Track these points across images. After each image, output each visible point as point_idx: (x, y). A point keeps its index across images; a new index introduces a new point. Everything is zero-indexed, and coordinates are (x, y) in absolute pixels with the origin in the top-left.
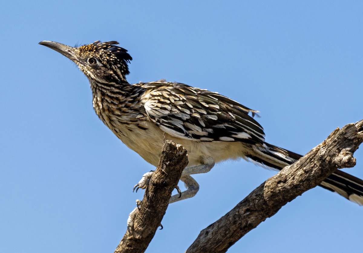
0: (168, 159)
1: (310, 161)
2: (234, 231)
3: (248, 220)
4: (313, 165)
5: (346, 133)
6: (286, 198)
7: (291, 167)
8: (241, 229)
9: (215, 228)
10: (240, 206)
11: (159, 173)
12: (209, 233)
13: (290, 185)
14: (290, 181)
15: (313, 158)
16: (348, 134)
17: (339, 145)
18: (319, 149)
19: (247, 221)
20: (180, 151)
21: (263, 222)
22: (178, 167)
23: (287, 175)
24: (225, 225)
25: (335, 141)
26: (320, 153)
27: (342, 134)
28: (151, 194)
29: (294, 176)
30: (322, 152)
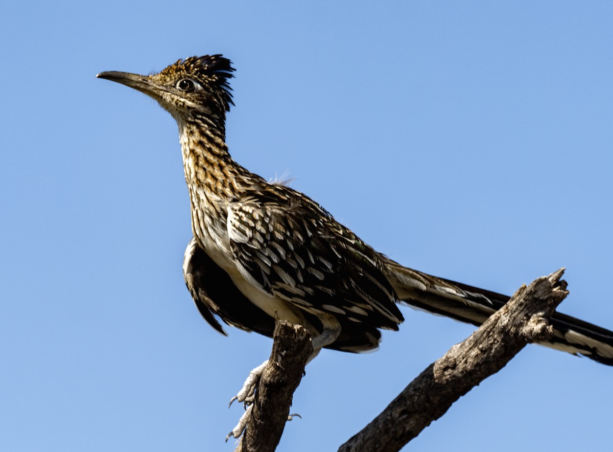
0: (284, 348)
1: (488, 336)
2: (386, 443)
3: (406, 427)
4: (493, 340)
5: (536, 292)
6: (457, 390)
7: (461, 346)
8: (397, 439)
9: (359, 441)
10: (393, 407)
11: (272, 369)
12: (351, 448)
13: (462, 372)
14: (461, 366)
15: (491, 330)
16: (540, 293)
17: (528, 309)
18: (499, 318)
19: (404, 428)
20: (300, 334)
21: (427, 428)
22: (299, 357)
23: (456, 357)
24: (374, 436)
25: (521, 305)
26: (501, 323)
27: (531, 293)
28: (264, 399)
29: (467, 359)
30: (504, 321)
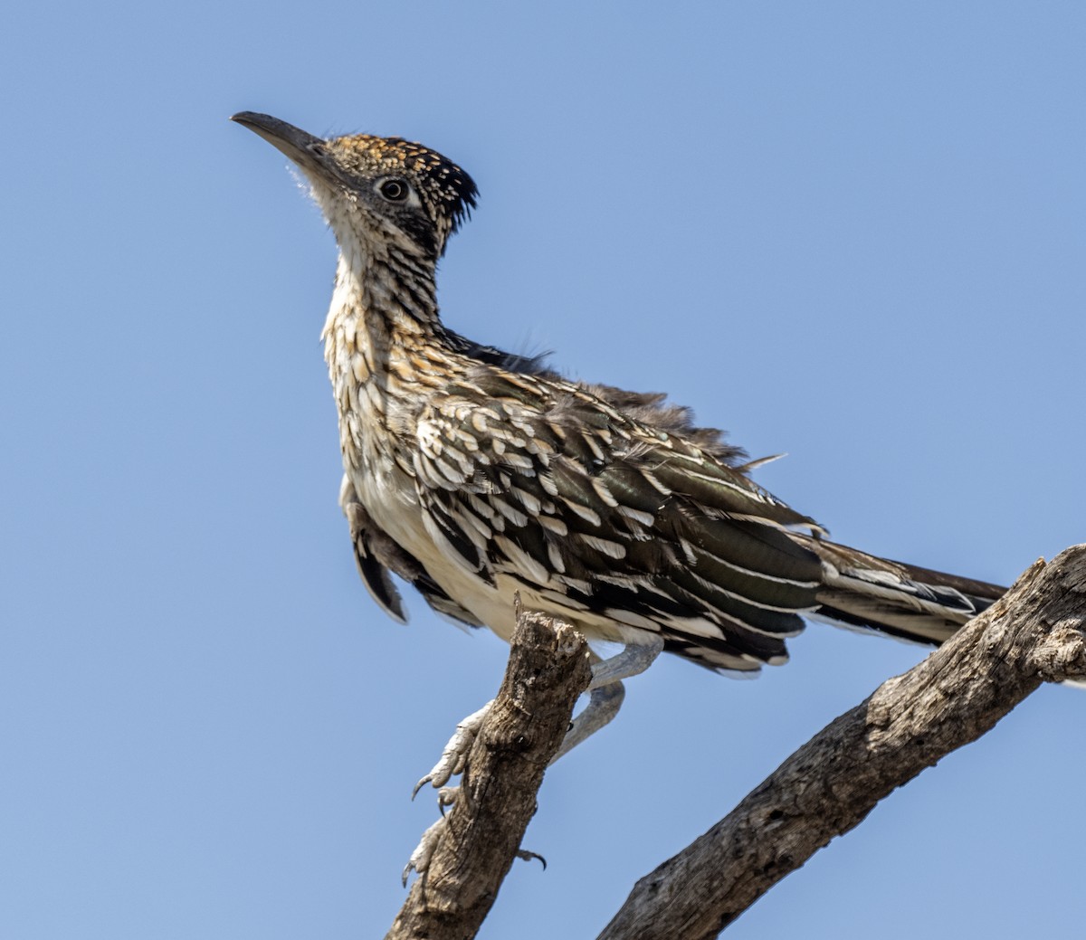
0: (532, 670)
1: (960, 663)
2: (736, 878)
3: (778, 846)
4: (969, 673)
5: (1065, 575)
6: (890, 774)
7: (902, 682)
8: (757, 873)
9: (679, 871)
10: (752, 805)
11: (505, 713)
12: (660, 886)
13: (902, 737)
14: (900, 725)
15: (967, 651)
16: (1073, 578)
17: (1047, 610)
18: (985, 626)
19: (775, 849)
20: (567, 643)
21: (821, 851)
22: (561, 691)
23: (891, 705)
24: (709, 862)
25: (1033, 600)
26: (990, 638)
27: (1055, 577)
28: (483, 775)
29: (913, 709)
30: (996, 633)
